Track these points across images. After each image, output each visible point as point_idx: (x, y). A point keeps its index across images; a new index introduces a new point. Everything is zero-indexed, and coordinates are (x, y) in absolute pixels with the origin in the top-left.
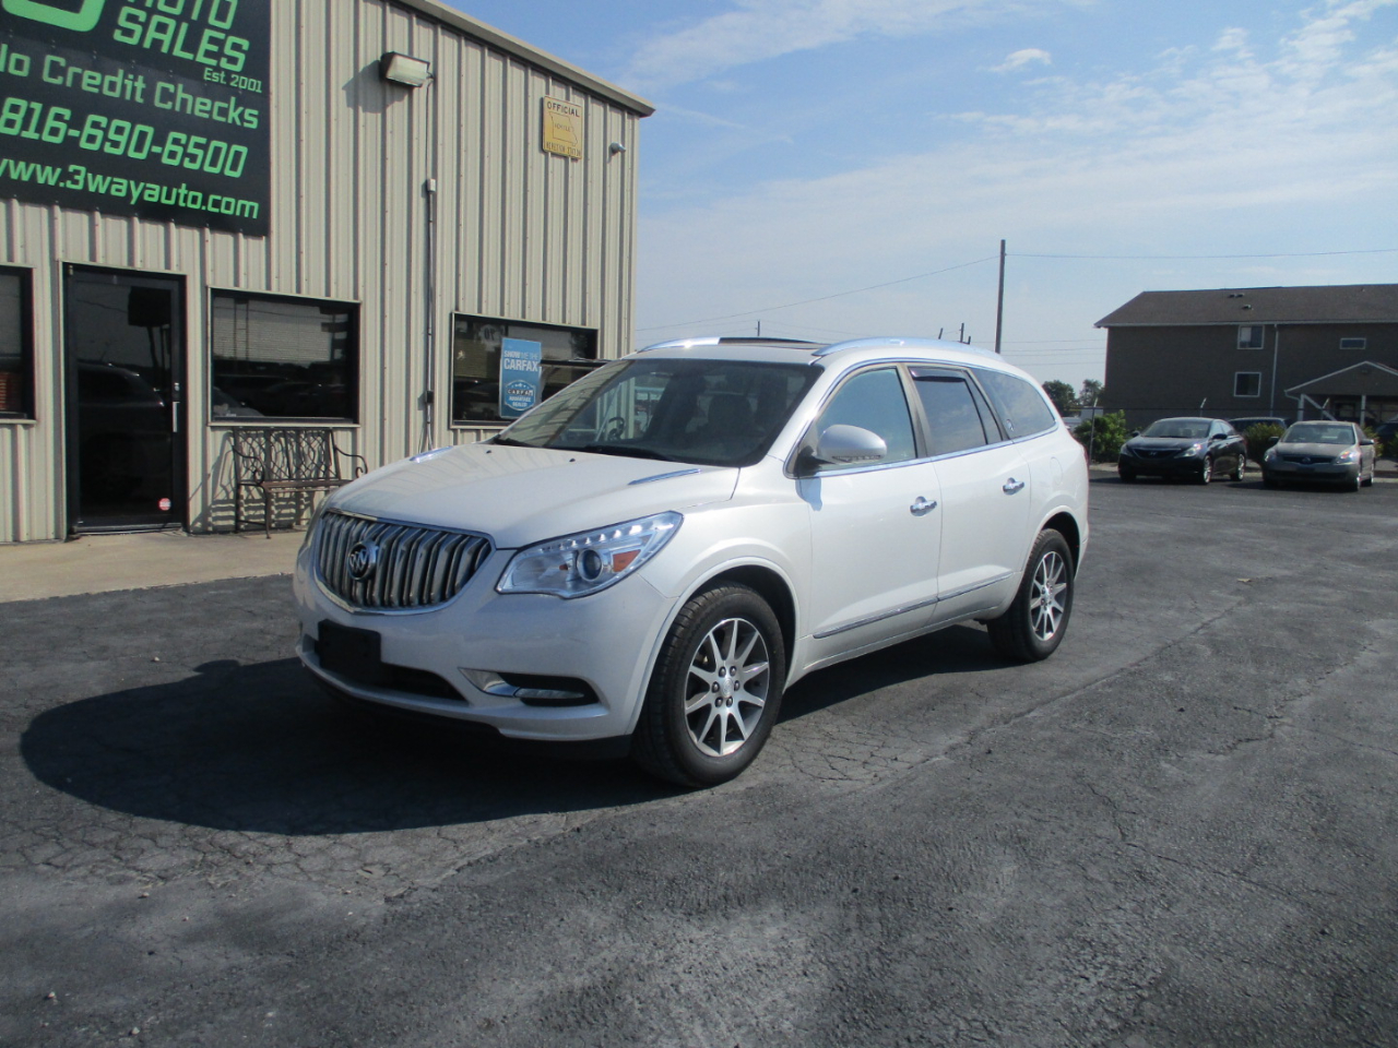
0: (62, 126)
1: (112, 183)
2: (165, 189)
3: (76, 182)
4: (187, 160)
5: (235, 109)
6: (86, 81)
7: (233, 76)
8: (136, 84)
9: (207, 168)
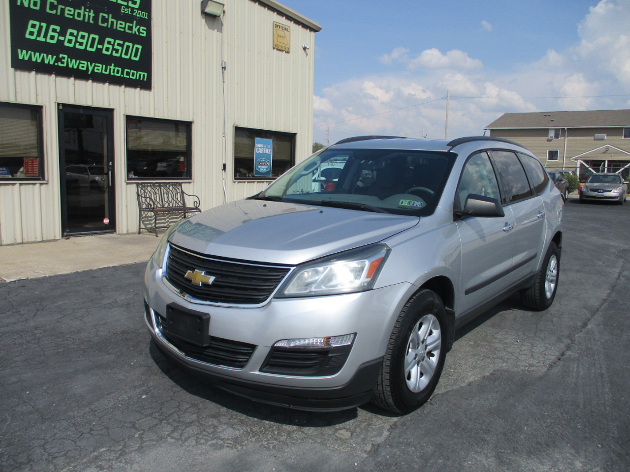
0: (56, 35)
1: (80, 63)
2: (104, 66)
3: (63, 63)
4: (114, 52)
5: (136, 27)
6: (67, 12)
7: (135, 10)
8: (90, 14)
9: (124, 56)
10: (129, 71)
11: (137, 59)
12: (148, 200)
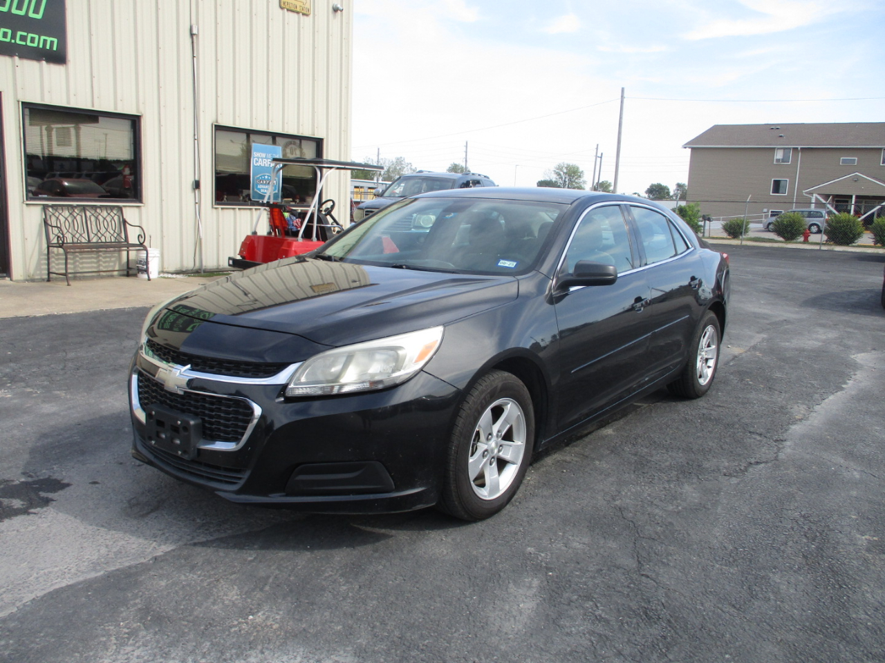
10: (25, 34)
11: (39, 16)
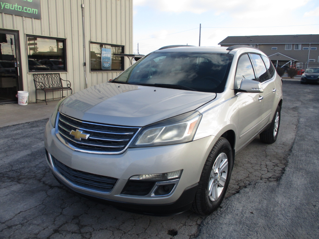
12: (41, 84)
